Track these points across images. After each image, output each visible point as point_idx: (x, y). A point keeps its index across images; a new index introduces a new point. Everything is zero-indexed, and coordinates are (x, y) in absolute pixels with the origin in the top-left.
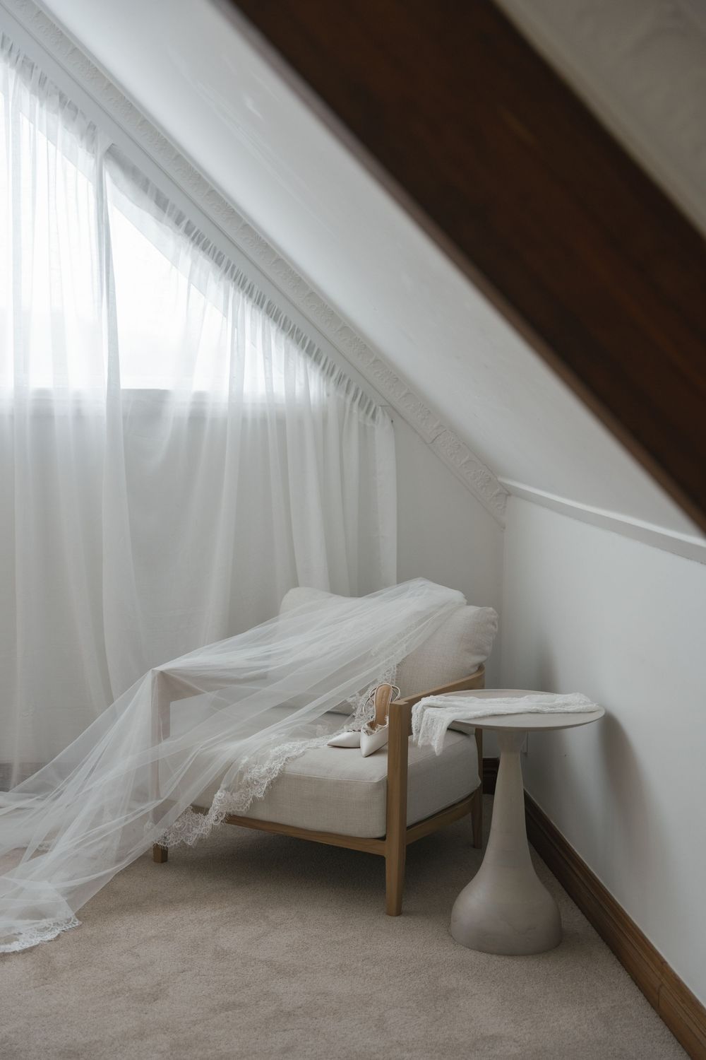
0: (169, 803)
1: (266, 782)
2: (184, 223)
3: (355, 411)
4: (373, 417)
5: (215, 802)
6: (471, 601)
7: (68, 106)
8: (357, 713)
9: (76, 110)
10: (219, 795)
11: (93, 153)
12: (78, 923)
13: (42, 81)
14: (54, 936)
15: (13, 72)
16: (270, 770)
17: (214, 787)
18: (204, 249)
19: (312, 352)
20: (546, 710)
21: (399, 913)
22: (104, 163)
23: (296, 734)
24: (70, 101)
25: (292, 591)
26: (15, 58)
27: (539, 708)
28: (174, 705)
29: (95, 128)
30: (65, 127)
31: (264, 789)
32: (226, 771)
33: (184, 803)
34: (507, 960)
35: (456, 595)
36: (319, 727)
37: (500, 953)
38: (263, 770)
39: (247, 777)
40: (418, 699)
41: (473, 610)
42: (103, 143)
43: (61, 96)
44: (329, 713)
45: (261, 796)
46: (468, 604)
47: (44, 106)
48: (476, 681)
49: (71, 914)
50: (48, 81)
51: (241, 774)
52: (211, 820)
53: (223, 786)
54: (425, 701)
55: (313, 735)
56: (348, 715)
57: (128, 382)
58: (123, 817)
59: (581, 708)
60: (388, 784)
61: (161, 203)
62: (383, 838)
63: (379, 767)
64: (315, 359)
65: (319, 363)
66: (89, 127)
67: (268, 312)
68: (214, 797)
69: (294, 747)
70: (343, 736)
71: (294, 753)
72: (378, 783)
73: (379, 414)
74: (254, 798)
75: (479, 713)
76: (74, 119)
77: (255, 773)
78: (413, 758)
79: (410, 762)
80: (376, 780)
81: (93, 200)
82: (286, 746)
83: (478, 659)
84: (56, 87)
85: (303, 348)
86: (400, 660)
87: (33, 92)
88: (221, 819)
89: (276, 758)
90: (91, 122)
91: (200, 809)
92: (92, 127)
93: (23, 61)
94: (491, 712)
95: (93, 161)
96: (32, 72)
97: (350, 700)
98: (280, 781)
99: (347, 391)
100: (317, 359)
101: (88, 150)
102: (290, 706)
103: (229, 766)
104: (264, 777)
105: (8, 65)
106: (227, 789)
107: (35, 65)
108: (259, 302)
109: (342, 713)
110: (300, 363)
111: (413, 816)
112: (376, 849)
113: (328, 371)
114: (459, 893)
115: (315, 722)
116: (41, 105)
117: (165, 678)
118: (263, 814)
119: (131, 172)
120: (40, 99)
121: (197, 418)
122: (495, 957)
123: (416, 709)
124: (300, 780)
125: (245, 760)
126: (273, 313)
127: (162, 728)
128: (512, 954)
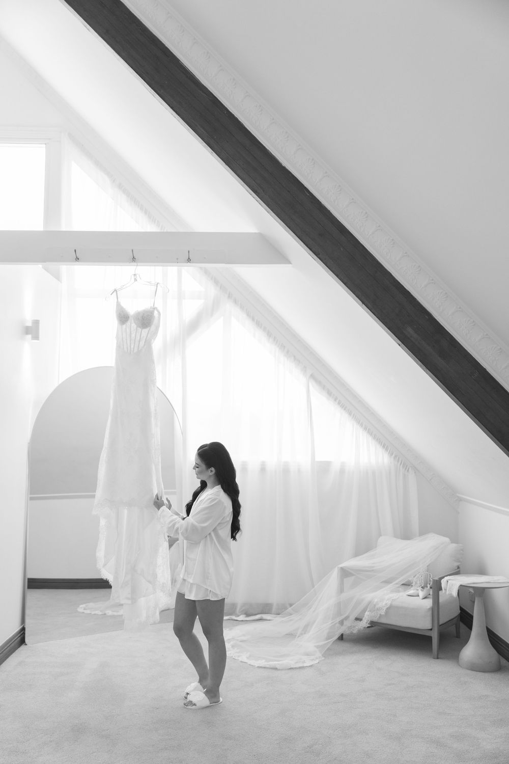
0: (347, 618)
1: (385, 609)
2: (337, 401)
3: (401, 468)
4: (408, 471)
5: (365, 616)
6: (453, 541)
7: (297, 360)
8: (413, 584)
9: (299, 361)
10: (367, 613)
11: (306, 376)
12: (323, 658)
14: (317, 662)
15: (278, 349)
16: (386, 604)
17: (364, 611)
18: (345, 409)
19: (385, 447)
20: (492, 581)
21: (438, 658)
22: (309, 380)
23: (392, 591)
25: (381, 537)
26: (279, 344)
27: (490, 581)
28: (345, 580)
30: (295, 367)
31: (384, 611)
32: (368, 605)
33: (352, 617)
34: (483, 674)
35: (447, 540)
36: (400, 589)
37: (480, 671)
38: (384, 604)
39: (377, 606)
40: (443, 577)
41: (454, 545)
42: (309, 373)
43: (295, 357)
44: (403, 584)
45: (383, 613)
46: (451, 543)
47: (288, 360)
48: (457, 572)
49: (320, 655)
50: (290, 352)
51: (375, 605)
52: (364, 624)
53: (368, 610)
54: (446, 578)
55: (399, 592)
56: (409, 585)
57: (318, 458)
58: (330, 622)
59: (503, 581)
60: (432, 609)
61: (329, 393)
62: (431, 630)
63: (429, 603)
64: (386, 449)
65: (387, 451)
66: (304, 367)
67: (368, 432)
68: (364, 614)
69: (394, 596)
70: (411, 592)
71: (395, 598)
72: (429, 609)
73: (410, 470)
74: (380, 615)
75: (469, 582)
76: (298, 364)
77: (380, 605)
78: (441, 600)
79: (440, 601)
80: (428, 607)
81: (305, 393)
82: (391, 595)
83: (457, 564)
84: (293, 354)
85: (381, 445)
86: (428, 564)
87: (285, 356)
88: (368, 622)
89: (388, 600)
91: (358, 619)
93: (281, 345)
94: (473, 582)
95: (306, 379)
96: (284, 349)
97: (410, 579)
98: (389, 608)
99: (398, 461)
100: (387, 450)
101: (304, 376)
102: (387, 582)
103: (370, 603)
104: (384, 607)
106: (370, 611)
107: (286, 347)
108: (365, 429)
109: (407, 585)
110: (380, 450)
111: (442, 622)
112: (428, 634)
113: (391, 454)
114: (461, 651)
115: (398, 587)
117: (342, 569)
118: (384, 621)
119: (319, 382)
120: (287, 358)
121: (342, 471)
122: (478, 673)
123: (443, 582)
124: (397, 608)
125: (376, 600)
126: (370, 433)
127: (341, 590)
128: (484, 671)
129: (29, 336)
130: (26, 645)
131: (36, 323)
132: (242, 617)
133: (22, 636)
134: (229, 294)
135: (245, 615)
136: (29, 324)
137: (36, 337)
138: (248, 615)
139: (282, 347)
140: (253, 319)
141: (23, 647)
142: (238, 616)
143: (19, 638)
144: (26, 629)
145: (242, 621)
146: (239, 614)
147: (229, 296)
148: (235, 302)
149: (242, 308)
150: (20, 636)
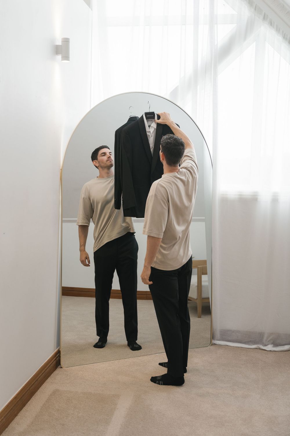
129: (59, 57)
130: (62, 368)
131: (66, 41)
132: (270, 347)
133: (57, 359)
134: (264, 15)
135: (272, 345)
136: (59, 43)
137: (66, 57)
138: (276, 345)
141: (58, 371)
142: (266, 345)
143: (54, 362)
144: (62, 353)
145: (271, 351)
146: (266, 344)
147: (265, 18)
148: (271, 24)
149: (278, 30)
150: (55, 360)
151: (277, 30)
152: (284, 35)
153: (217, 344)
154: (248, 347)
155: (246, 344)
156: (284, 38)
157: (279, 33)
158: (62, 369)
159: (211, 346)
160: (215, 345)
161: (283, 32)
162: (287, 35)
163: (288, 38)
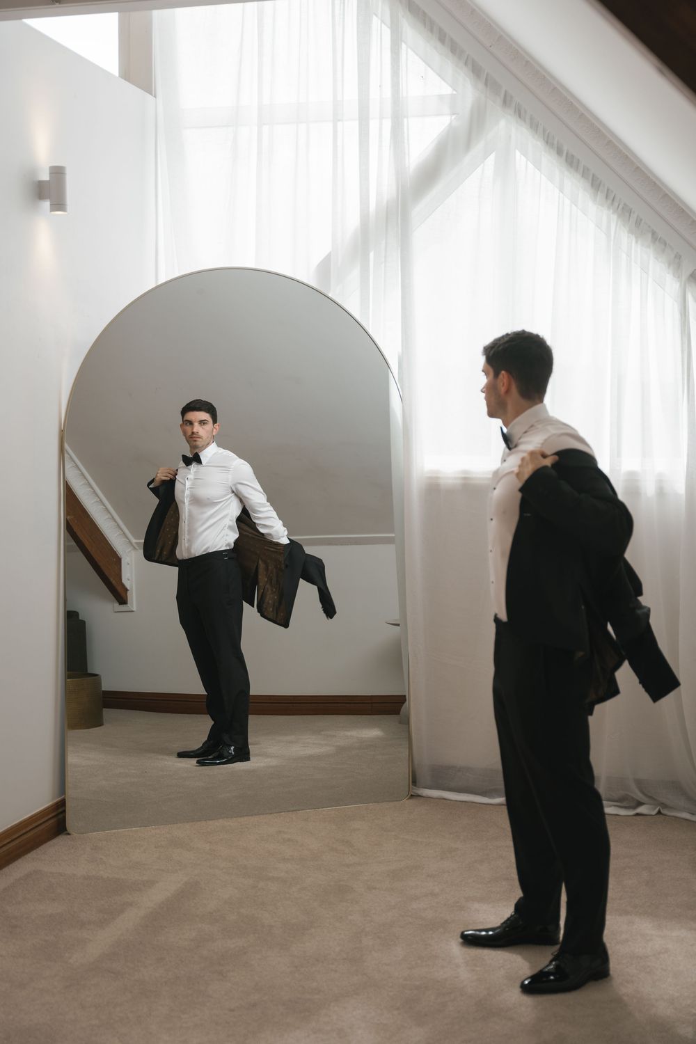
7: (659, 241)
9: (665, 244)
11: (679, 277)
13: (638, 222)
15: (614, 217)
22: (687, 285)
24: (661, 238)
26: (616, 207)
29: (680, 257)
30: (656, 258)
42: (687, 270)
43: (653, 233)
47: (639, 242)
50: (643, 222)
66: (676, 257)
76: (663, 251)
81: (677, 316)
84: (649, 227)
87: (631, 231)
90: (677, 253)
92: (678, 257)
93: (623, 208)
95: (678, 284)
96: (630, 216)
101: (674, 276)
105: (611, 211)
107: (633, 210)
116: (637, 242)
120: (636, 238)
129: (46, 204)
130: (69, 834)
131: (58, 173)
133: (59, 816)
134: (505, 96)
136: (45, 177)
137: (59, 205)
139: (625, 212)
140: (559, 152)
141: (60, 841)
143: (52, 821)
147: (506, 102)
148: (519, 113)
149: (534, 126)
150: (53, 817)
151: (531, 127)
152: (548, 136)
153: (424, 794)
154: (485, 802)
155: (485, 796)
156: (547, 142)
157: (537, 133)
158: (69, 836)
159: (408, 799)
160: (419, 798)
161: (544, 131)
162: (553, 137)
163: (555, 143)
